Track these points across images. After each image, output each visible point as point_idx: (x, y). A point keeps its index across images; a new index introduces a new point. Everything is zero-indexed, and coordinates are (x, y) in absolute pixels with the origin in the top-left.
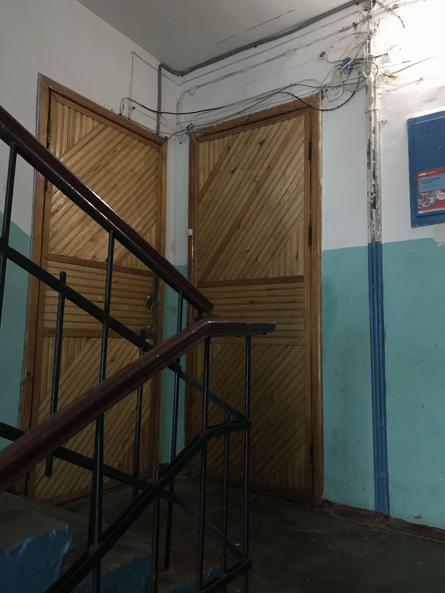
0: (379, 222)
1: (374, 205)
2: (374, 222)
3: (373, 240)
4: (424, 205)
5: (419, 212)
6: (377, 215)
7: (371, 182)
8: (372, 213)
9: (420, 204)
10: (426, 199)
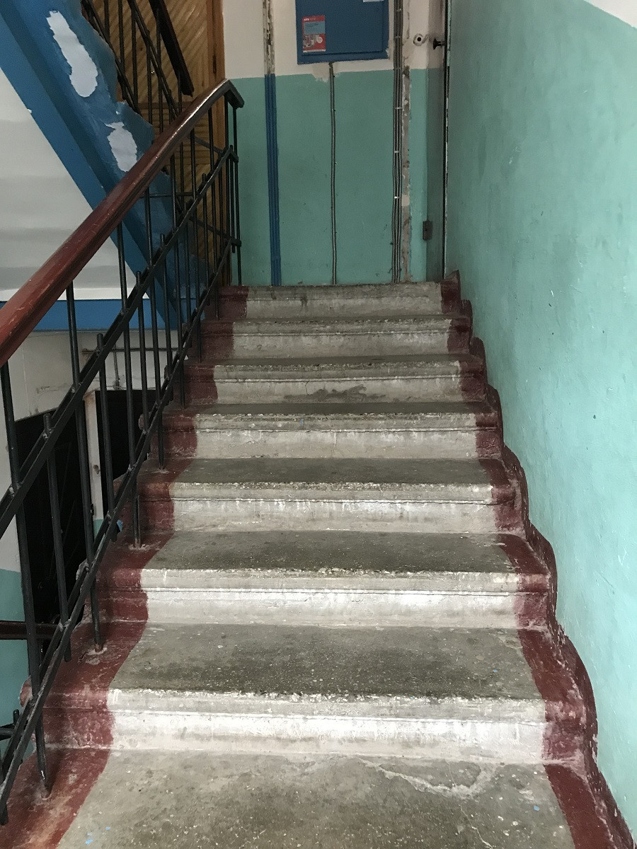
0: (273, 56)
1: (269, 41)
2: (269, 56)
3: (269, 72)
4: (307, 46)
5: (304, 52)
6: (272, 51)
7: (266, 21)
8: (267, 48)
9: (305, 44)
10: (308, 41)
